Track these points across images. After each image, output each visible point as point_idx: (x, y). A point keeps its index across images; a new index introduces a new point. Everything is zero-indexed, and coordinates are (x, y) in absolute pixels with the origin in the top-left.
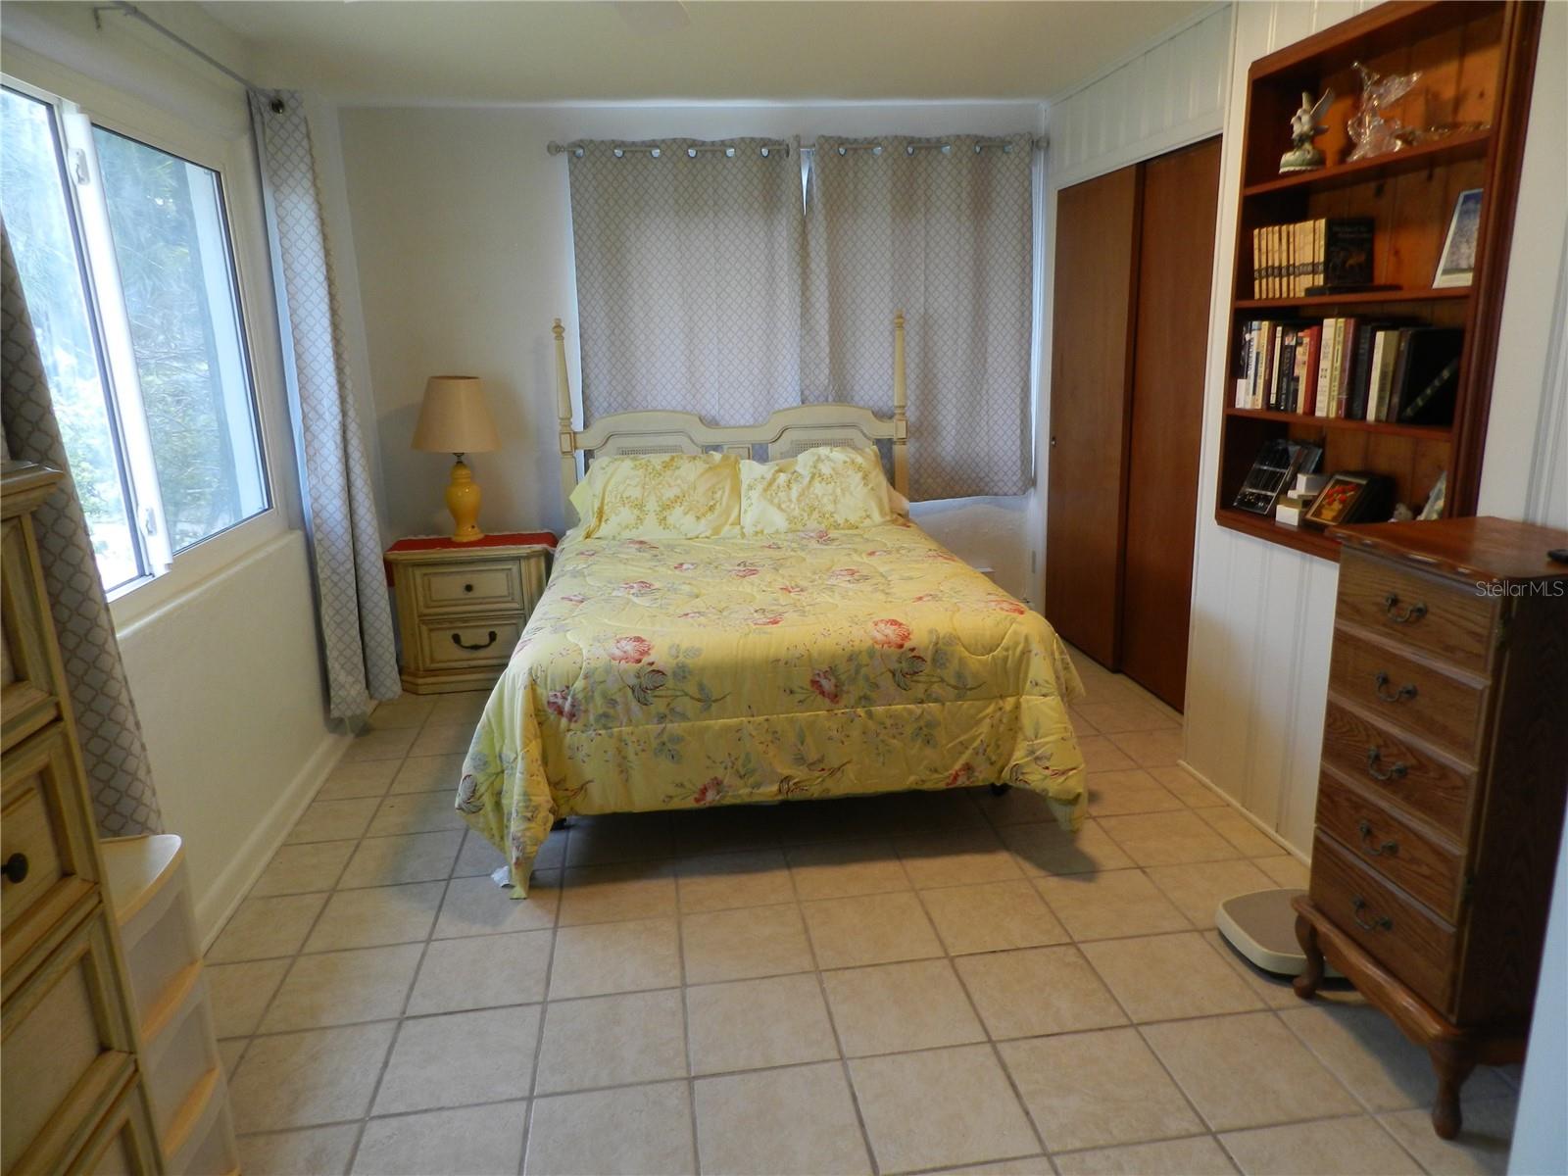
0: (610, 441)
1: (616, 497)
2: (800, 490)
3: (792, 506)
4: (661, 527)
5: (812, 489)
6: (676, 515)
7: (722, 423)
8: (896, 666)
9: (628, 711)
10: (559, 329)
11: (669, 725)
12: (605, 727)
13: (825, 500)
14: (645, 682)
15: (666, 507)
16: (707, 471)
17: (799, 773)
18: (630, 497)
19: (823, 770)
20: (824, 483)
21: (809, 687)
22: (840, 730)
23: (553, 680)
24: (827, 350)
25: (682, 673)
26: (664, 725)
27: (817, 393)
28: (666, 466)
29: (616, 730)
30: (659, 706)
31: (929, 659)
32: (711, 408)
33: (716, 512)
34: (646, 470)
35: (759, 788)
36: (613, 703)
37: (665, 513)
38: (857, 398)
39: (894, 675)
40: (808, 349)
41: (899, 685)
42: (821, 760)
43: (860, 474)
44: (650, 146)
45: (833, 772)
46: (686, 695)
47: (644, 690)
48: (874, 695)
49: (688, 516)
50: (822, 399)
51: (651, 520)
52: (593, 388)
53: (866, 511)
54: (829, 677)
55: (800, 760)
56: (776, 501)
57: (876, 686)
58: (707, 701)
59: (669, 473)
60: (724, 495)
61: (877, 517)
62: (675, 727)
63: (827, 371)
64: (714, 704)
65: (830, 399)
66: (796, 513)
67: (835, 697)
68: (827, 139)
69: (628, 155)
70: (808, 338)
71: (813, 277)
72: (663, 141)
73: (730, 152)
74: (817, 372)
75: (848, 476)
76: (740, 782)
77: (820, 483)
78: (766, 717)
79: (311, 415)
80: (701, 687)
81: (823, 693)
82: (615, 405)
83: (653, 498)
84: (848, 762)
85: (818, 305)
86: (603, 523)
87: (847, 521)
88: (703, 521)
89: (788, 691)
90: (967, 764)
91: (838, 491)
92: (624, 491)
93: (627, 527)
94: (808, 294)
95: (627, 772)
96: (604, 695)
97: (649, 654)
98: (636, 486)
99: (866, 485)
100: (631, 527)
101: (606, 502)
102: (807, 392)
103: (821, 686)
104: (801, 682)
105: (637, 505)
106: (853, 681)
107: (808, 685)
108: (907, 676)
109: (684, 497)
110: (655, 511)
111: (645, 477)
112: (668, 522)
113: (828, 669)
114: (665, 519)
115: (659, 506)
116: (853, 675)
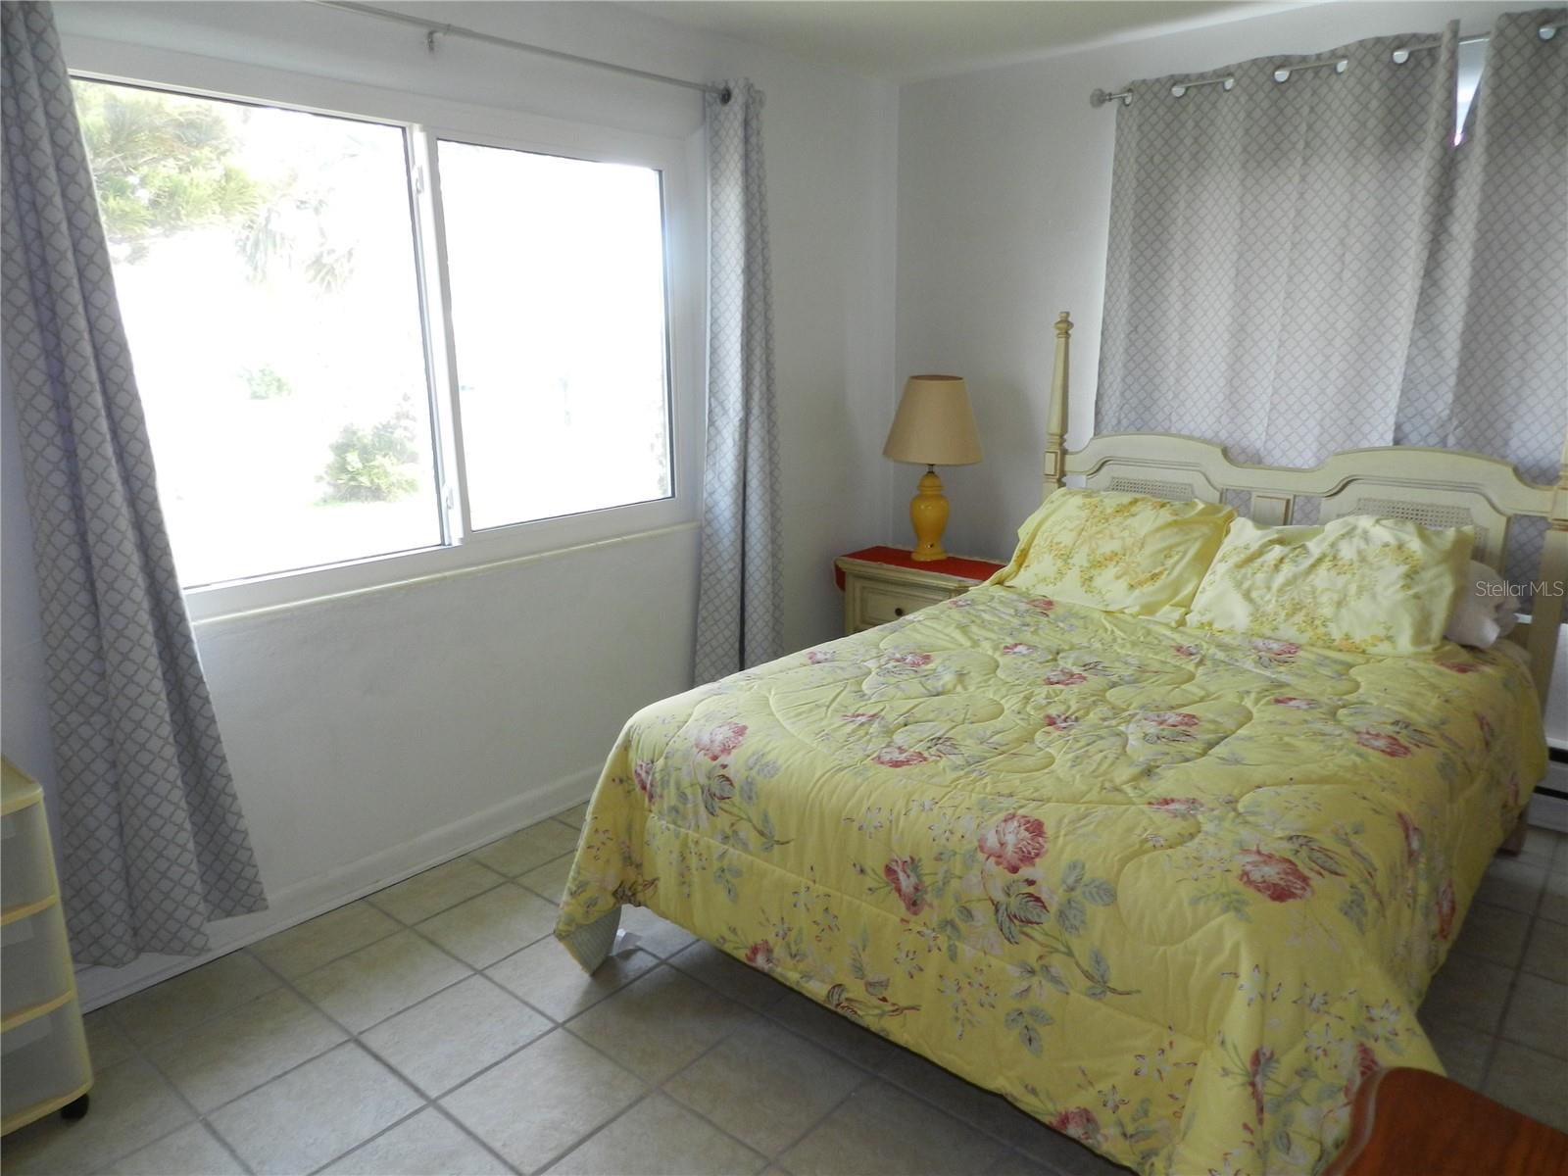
0: (1105, 469)
1: (1046, 540)
2: (1290, 575)
3: (1268, 597)
4: (1084, 589)
5: (1312, 576)
6: (1106, 578)
7: (1268, 461)
8: (999, 896)
9: (696, 813)
10: (1066, 326)
11: (731, 850)
12: (675, 823)
13: (1324, 599)
14: (715, 786)
15: (1098, 564)
16: (1169, 525)
17: (856, 990)
18: (1060, 543)
19: (884, 1000)
20: (1333, 572)
21: (883, 875)
22: (911, 956)
23: (642, 750)
24: (1455, 363)
25: (750, 792)
26: (726, 847)
27: (1425, 430)
28: (1120, 510)
29: (682, 830)
30: (723, 821)
31: (1053, 908)
32: (1255, 435)
33: (1158, 584)
34: (1092, 513)
35: (807, 979)
36: (683, 796)
37: (1093, 572)
39: (997, 911)
40: (1420, 361)
41: (1001, 930)
42: (884, 984)
43: (1403, 569)
44: (1224, 76)
45: (898, 1010)
46: (750, 820)
47: (713, 795)
48: (962, 926)
49: (1120, 581)
50: (1433, 440)
51: (1073, 577)
53: (1389, 629)
54: (909, 872)
55: (859, 970)
56: (1246, 585)
57: (968, 914)
58: (769, 839)
59: (1119, 519)
60: (1179, 564)
61: (1405, 643)
62: (734, 853)
63: (1449, 398)
64: (776, 846)
65: (1451, 440)
66: (1270, 608)
67: (914, 904)
68: (1512, 18)
69: (1193, 92)
70: (1423, 343)
71: (1451, 247)
72: (1240, 66)
73: (1342, 66)
74: (1431, 396)
75: (1380, 568)
76: (790, 962)
77: (1329, 570)
78: (828, 890)
79: (718, 410)
80: (766, 819)
81: (899, 890)
83: (1085, 549)
84: (913, 1008)
85: (1451, 292)
86: (1022, 570)
87: (1347, 637)
88: (1137, 592)
89: (858, 868)
90: (1086, 1110)
91: (1353, 589)
92: (1056, 534)
93: (1045, 580)
94: (1438, 274)
95: (690, 886)
96: (678, 785)
97: (729, 753)
98: (1071, 530)
99: (1406, 587)
100: (1048, 580)
101: (1036, 542)
102: (1407, 428)
103: (898, 880)
104: (875, 862)
105: (1062, 555)
106: (940, 892)
107: (881, 872)
108: (1015, 921)
109: (1124, 555)
110: (1081, 567)
111: (1087, 521)
112: (1094, 584)
113: (908, 859)
114: (1091, 579)
115: (1089, 561)
116: (941, 883)
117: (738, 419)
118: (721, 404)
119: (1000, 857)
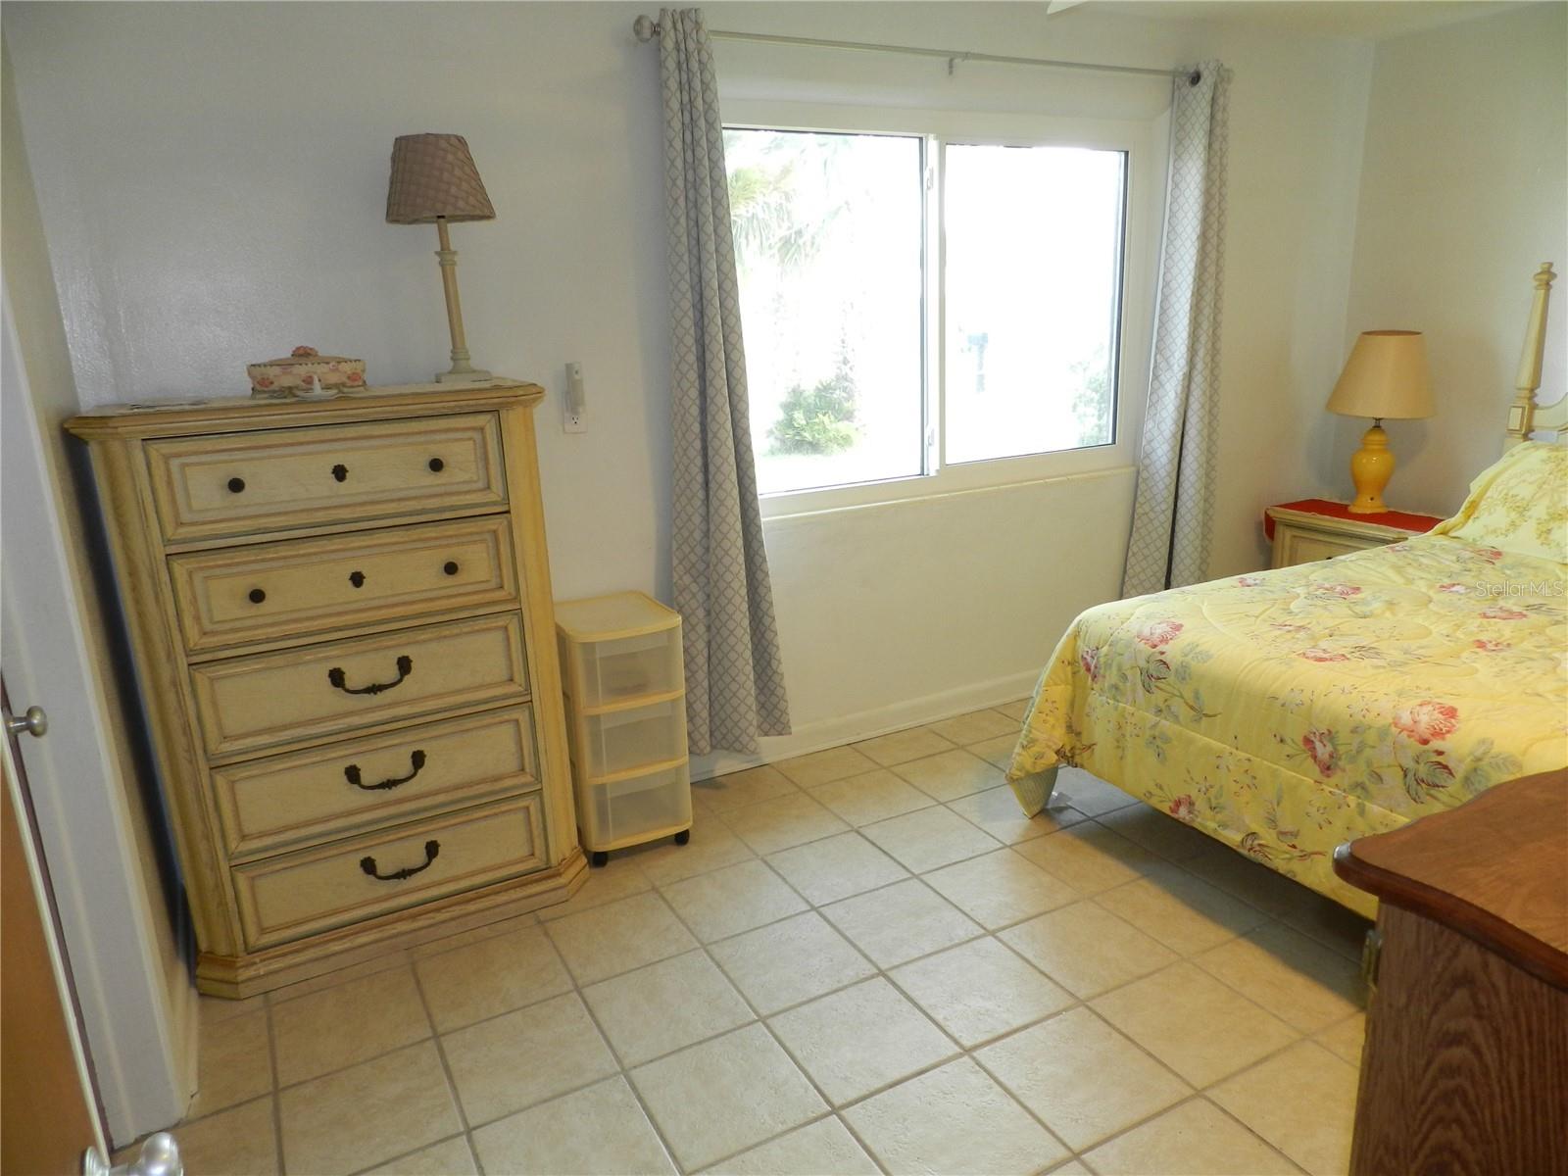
1: (1500, 493)
4: (1539, 542)
8: (1409, 764)
9: (1134, 691)
10: (1547, 277)
11: (1163, 721)
12: (1114, 698)
14: (1152, 669)
15: (1559, 517)
17: (1268, 837)
18: (1517, 495)
19: (1294, 847)
21: (1301, 743)
22: (1321, 811)
23: (1089, 638)
25: (1184, 673)
26: (1158, 719)
29: (1121, 704)
30: (1158, 697)
31: (1460, 774)
34: (1557, 466)
35: (1224, 829)
36: (1124, 677)
37: (1552, 525)
39: (1406, 776)
41: (1408, 792)
42: (1295, 835)
45: (1304, 856)
46: (1182, 697)
47: (1150, 676)
48: (1372, 787)
51: (1528, 531)
54: (1325, 742)
55: (1272, 822)
57: (1378, 778)
58: (1200, 713)
62: (1167, 725)
64: (1204, 718)
67: (1327, 769)
76: (1209, 813)
78: (1249, 756)
80: (1197, 696)
81: (1315, 757)
83: (1546, 502)
84: (1320, 853)
86: (1470, 521)
89: (1278, 739)
92: (1512, 488)
93: (1495, 531)
95: (1123, 750)
96: (1120, 669)
97: (1167, 643)
98: (1530, 483)
100: (1499, 532)
101: (1489, 494)
103: (1314, 748)
104: (1294, 733)
105: (1518, 507)
106: (1353, 760)
107: (1300, 740)
108: (1423, 785)
110: (1539, 519)
111: (1550, 474)
112: (1551, 537)
113: (1326, 732)
114: (1549, 531)
115: (1548, 514)
116: (1354, 752)
117: (1181, 373)
118: (1167, 360)
119: (1412, 731)
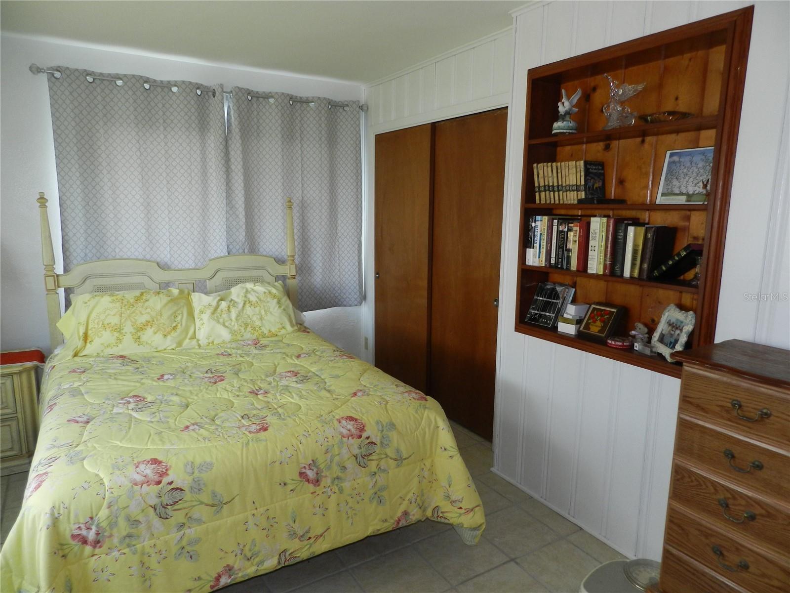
0: (88, 282)
1: (98, 324)
2: (237, 312)
3: (233, 323)
4: (137, 344)
5: (245, 311)
6: (148, 335)
7: (173, 267)
8: (357, 452)
9: (149, 527)
10: (42, 200)
11: (188, 531)
12: (129, 546)
13: (255, 319)
14: (166, 500)
15: (141, 329)
16: (169, 302)
17: (294, 546)
18: (110, 323)
19: (310, 538)
20: (252, 307)
21: (299, 479)
22: (321, 506)
23: (76, 516)
24: (244, 220)
25: (199, 486)
26: (183, 532)
27: (238, 247)
28: (137, 299)
29: (139, 546)
30: (178, 517)
31: (378, 443)
32: (164, 255)
33: (178, 331)
34: (122, 303)
35: (263, 565)
36: (137, 522)
37: (139, 334)
38: (261, 250)
39: (357, 458)
40: (231, 219)
41: (360, 465)
42: (309, 531)
43: (275, 300)
44: (115, 78)
45: (318, 539)
46: (202, 503)
47: (165, 507)
48: (342, 475)
49: (157, 335)
50: (241, 251)
51: (128, 339)
52: (71, 243)
53: (282, 324)
54: (313, 468)
55: (293, 535)
56: (221, 320)
57: (344, 468)
58: (219, 505)
59: (140, 304)
60: (182, 318)
61: (289, 328)
62: (192, 532)
63: (244, 234)
64: (225, 506)
65: (246, 251)
66: (236, 328)
67: (317, 482)
68: (240, 89)
69: (98, 82)
70: (231, 212)
71: (233, 174)
72: (125, 76)
73: (175, 89)
74: (237, 234)
75: (268, 302)
76: (248, 563)
77: (250, 307)
78: (266, 508)
80: (214, 494)
81: (308, 481)
82: (90, 255)
83: (129, 323)
84: (327, 530)
85: (237, 192)
86: (88, 344)
87: (270, 331)
88: (169, 337)
89: (283, 484)
90: (405, 511)
91: (263, 312)
92: (105, 319)
93: (108, 346)
94: (230, 185)
95: (150, 579)
96: (128, 519)
97: (167, 475)
98: (114, 315)
99: (280, 307)
100: (112, 345)
101: (90, 328)
102: (231, 247)
103: (307, 475)
104: (291, 474)
105: (116, 329)
106: (329, 468)
107: (297, 477)
108: (365, 457)
109: (153, 321)
110: (131, 333)
111: (122, 308)
112: (141, 340)
113: (312, 462)
114: (139, 338)
115: (134, 329)
116: (329, 463)
119: (352, 435)
